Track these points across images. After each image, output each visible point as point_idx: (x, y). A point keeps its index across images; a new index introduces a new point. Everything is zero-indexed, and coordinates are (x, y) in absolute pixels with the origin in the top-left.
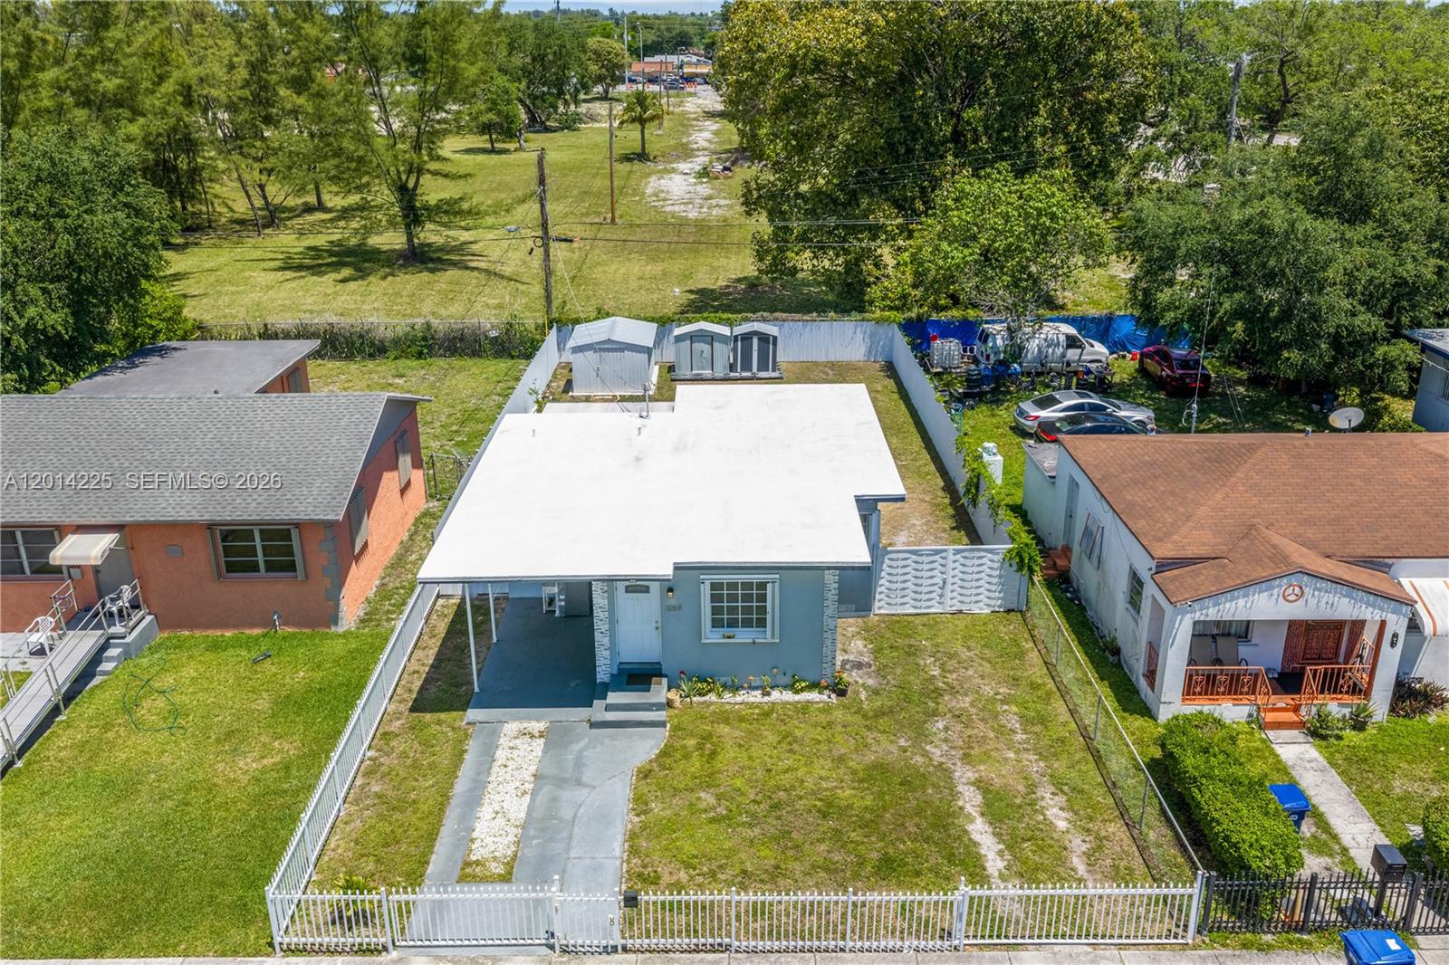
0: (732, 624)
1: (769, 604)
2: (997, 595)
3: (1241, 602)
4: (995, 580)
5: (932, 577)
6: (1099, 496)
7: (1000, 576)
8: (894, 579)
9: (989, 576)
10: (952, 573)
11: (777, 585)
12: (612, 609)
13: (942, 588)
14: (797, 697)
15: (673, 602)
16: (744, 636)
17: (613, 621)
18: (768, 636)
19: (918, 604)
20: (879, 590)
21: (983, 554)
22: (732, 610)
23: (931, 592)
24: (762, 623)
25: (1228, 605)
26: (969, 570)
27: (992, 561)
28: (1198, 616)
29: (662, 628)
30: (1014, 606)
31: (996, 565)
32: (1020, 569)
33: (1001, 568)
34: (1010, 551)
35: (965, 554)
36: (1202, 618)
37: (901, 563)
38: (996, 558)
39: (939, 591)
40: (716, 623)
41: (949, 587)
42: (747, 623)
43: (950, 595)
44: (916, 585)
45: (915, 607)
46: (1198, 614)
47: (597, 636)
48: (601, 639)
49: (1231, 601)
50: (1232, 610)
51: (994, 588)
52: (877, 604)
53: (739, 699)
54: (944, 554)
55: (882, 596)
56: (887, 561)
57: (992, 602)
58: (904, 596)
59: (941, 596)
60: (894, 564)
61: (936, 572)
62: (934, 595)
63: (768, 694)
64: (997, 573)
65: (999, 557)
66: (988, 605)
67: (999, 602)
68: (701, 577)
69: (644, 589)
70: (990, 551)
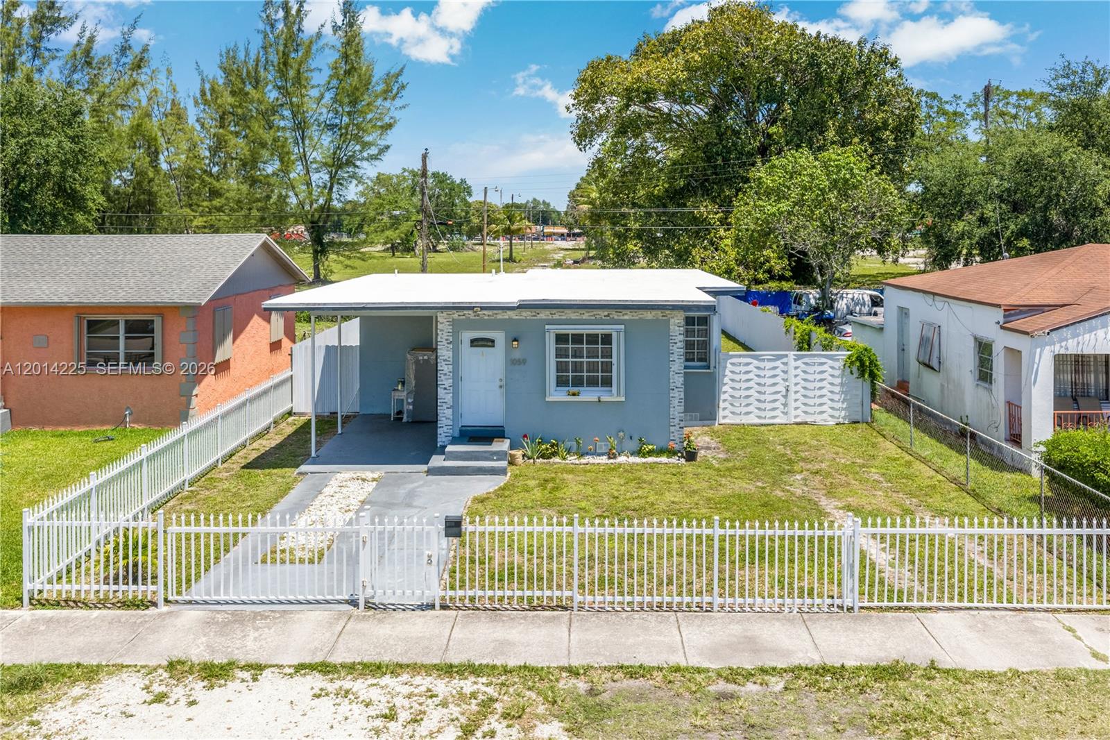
0: (578, 382)
1: (614, 360)
2: (840, 405)
3: (1101, 333)
4: (837, 389)
5: (775, 384)
6: (929, 299)
7: (842, 384)
8: (737, 385)
9: (832, 384)
10: (794, 381)
11: (622, 335)
12: (456, 363)
13: (785, 396)
14: (644, 460)
15: (517, 355)
16: (589, 395)
17: (457, 378)
18: (612, 396)
19: (762, 414)
20: (723, 397)
21: (823, 360)
22: (577, 367)
23: (775, 401)
24: (607, 382)
25: (1087, 336)
26: (810, 377)
27: (832, 368)
28: (1058, 349)
29: (508, 386)
30: (859, 418)
31: (837, 373)
32: (862, 374)
33: (842, 376)
34: (850, 357)
35: (806, 360)
36: (1063, 352)
37: (744, 369)
38: (837, 365)
39: (783, 400)
40: (561, 382)
41: (792, 396)
42: (592, 382)
43: (794, 405)
44: (759, 392)
45: (759, 417)
46: (1057, 346)
47: (441, 392)
48: (444, 396)
49: (1090, 331)
50: (1092, 342)
51: (836, 397)
52: (721, 413)
53: (583, 461)
54: (785, 360)
55: (726, 404)
56: (729, 365)
57: (836, 414)
58: (748, 405)
59: (785, 405)
60: (737, 369)
61: (778, 380)
62: (777, 404)
63: (615, 457)
64: (838, 381)
65: (840, 364)
66: (832, 416)
67: (843, 414)
68: (547, 327)
69: (490, 344)
70: (831, 358)
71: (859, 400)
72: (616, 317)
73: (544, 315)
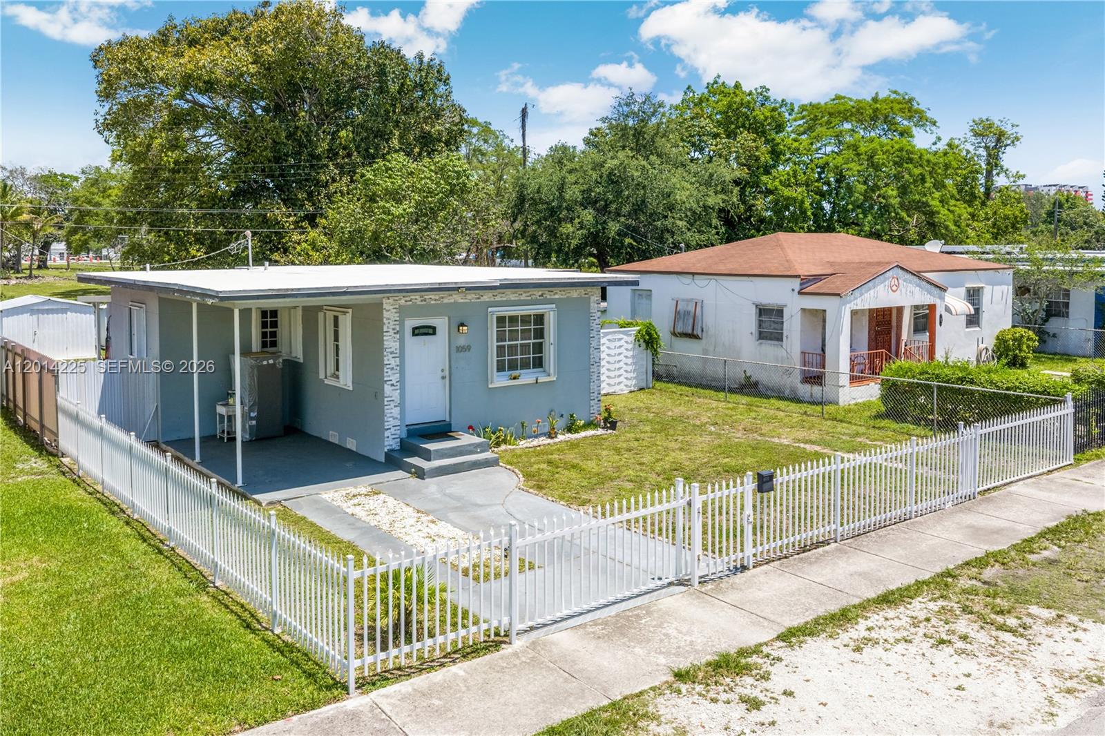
0: (513, 365)
1: (546, 340)
2: (632, 375)
3: (872, 293)
4: (630, 361)
7: (633, 357)
9: (626, 357)
11: (555, 314)
12: (403, 354)
15: (462, 341)
16: (527, 377)
17: (403, 372)
18: (547, 376)
21: (621, 336)
22: (513, 350)
24: (539, 363)
25: (866, 295)
27: (627, 342)
28: (853, 306)
30: (644, 385)
31: (630, 346)
32: (649, 346)
33: (634, 349)
34: (639, 332)
35: (609, 337)
38: (630, 339)
40: (501, 366)
42: (525, 365)
46: (852, 304)
47: (387, 389)
48: (390, 394)
49: (867, 291)
50: (869, 300)
51: (629, 368)
63: (556, 436)
64: (631, 353)
65: (632, 339)
66: (626, 386)
67: (634, 382)
68: (490, 309)
69: (431, 331)
70: (625, 333)
71: (644, 370)
72: (548, 297)
73: (487, 297)
